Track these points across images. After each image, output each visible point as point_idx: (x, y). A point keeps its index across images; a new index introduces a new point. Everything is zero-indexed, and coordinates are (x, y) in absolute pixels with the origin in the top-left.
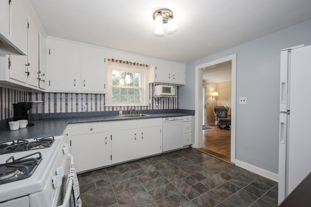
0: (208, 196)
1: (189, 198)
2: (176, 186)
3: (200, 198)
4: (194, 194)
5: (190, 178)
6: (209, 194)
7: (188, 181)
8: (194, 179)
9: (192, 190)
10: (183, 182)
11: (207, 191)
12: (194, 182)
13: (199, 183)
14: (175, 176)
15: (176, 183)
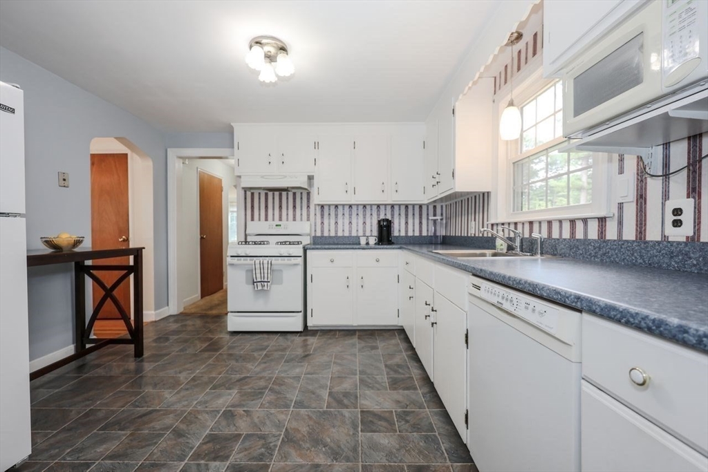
0: (190, 441)
1: (230, 411)
2: (273, 411)
3: (208, 424)
4: (224, 423)
5: (262, 454)
6: (188, 447)
7: (262, 442)
8: (249, 460)
9: (234, 429)
10: (268, 429)
11: (195, 451)
12: (246, 450)
13: (227, 458)
14: (304, 430)
15: (282, 417)
